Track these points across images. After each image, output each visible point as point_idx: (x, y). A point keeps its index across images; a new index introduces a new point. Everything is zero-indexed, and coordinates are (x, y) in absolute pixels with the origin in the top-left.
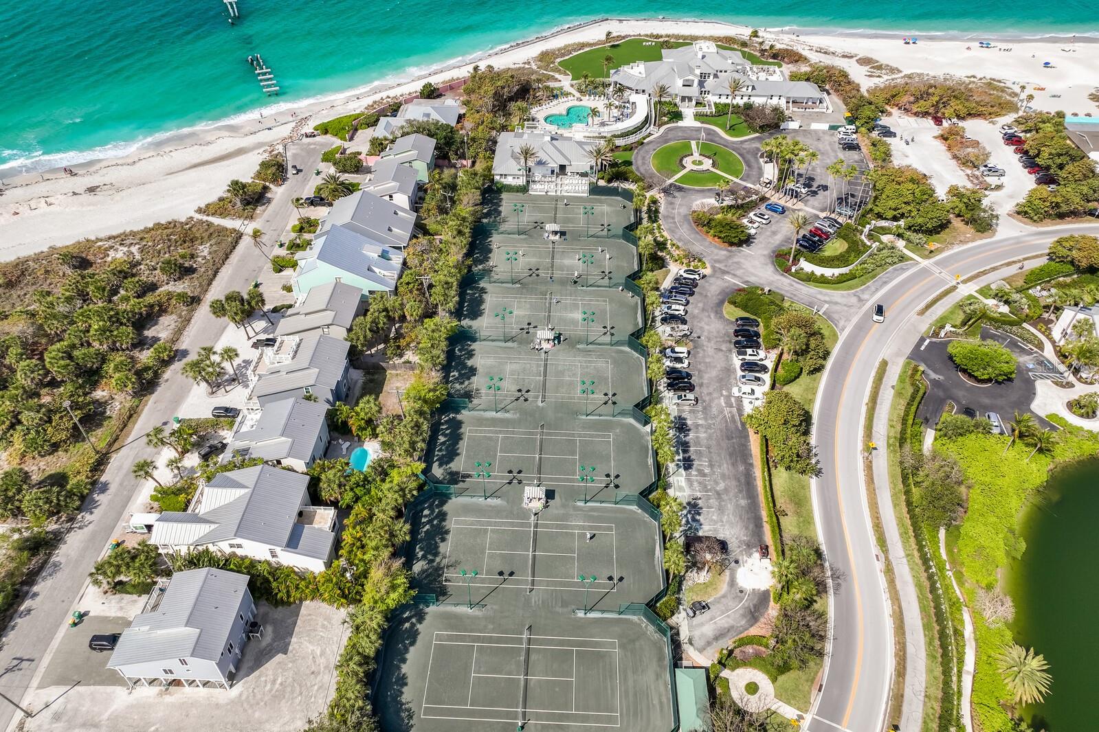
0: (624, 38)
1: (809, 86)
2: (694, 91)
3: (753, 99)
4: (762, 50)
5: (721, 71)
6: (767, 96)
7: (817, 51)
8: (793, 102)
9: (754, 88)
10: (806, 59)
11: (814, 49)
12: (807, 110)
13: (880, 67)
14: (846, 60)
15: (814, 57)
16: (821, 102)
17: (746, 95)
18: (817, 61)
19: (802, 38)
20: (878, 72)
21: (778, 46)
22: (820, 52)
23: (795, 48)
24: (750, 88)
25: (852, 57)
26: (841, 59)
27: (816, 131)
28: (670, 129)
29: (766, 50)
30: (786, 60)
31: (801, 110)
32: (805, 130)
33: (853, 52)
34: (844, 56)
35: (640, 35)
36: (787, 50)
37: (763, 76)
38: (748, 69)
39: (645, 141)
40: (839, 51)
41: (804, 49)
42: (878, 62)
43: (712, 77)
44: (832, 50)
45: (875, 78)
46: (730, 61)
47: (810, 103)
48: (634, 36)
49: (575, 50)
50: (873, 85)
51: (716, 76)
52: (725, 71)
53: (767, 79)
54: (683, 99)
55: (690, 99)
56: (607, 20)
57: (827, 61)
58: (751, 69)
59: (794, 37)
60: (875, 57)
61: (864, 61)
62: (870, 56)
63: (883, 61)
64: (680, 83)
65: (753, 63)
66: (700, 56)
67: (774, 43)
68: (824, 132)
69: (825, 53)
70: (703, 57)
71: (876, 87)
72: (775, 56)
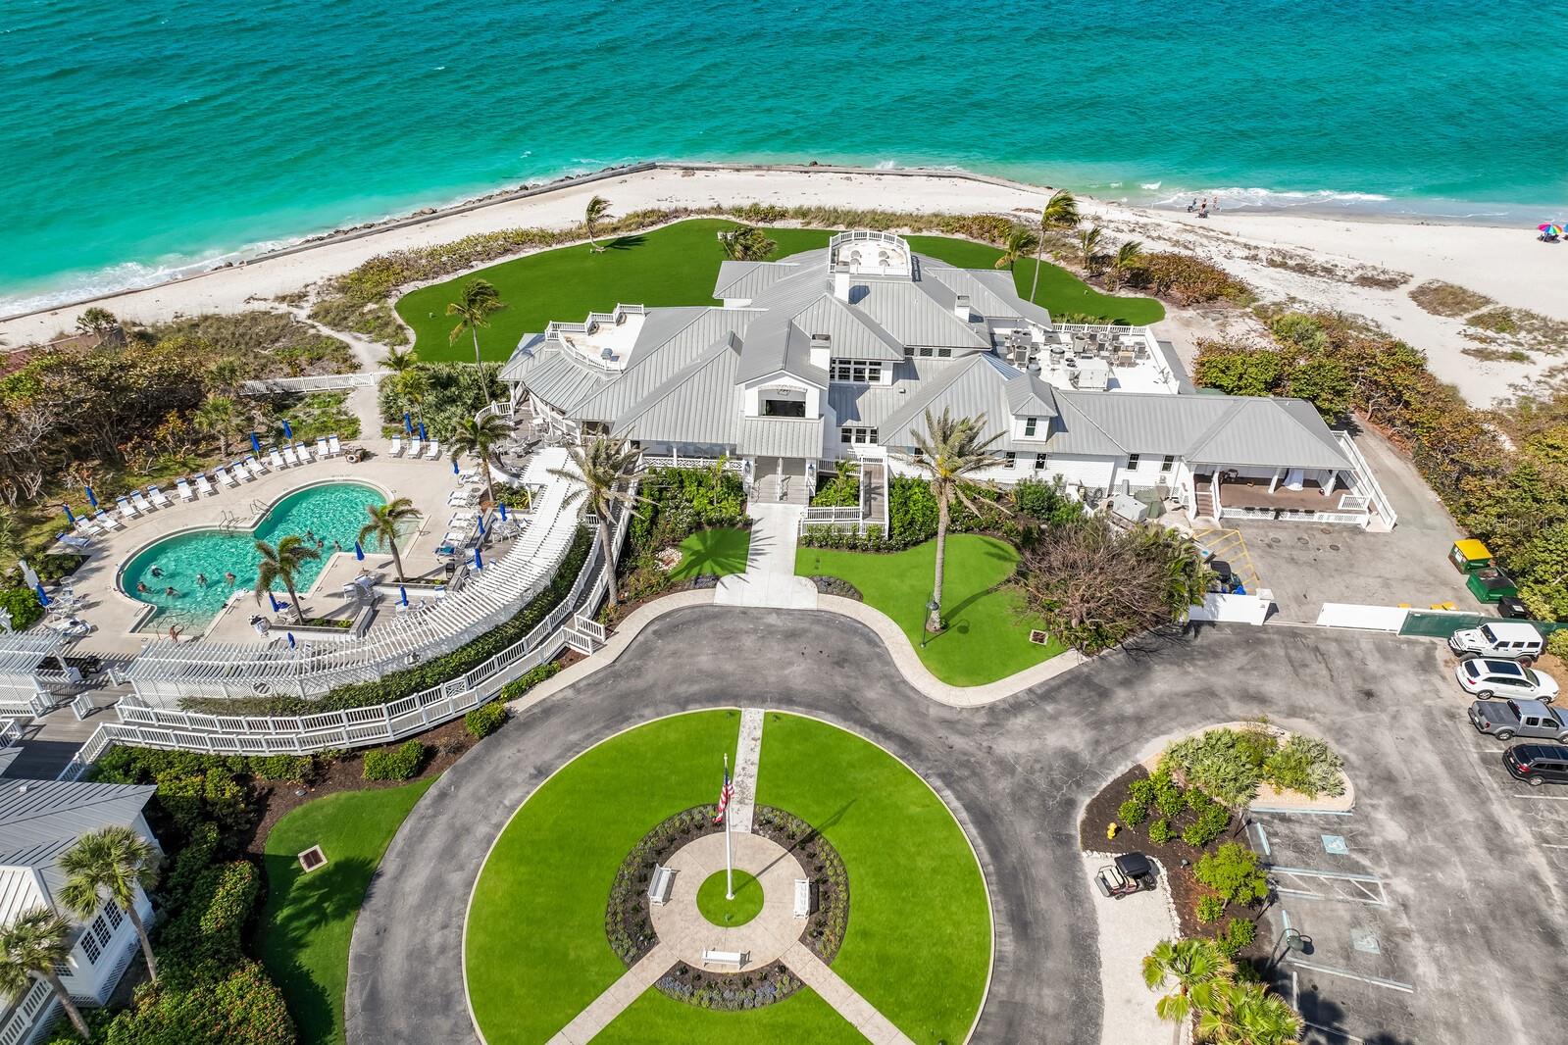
0: (666, 216)
1: (1285, 417)
2: (807, 437)
3: (1054, 467)
4: (1094, 259)
5: (926, 352)
6: (1116, 459)
7: (1272, 263)
8: (1225, 479)
9: (1057, 425)
10: (1242, 292)
11: (1262, 255)
12: (1287, 517)
13: (1502, 321)
14: (1377, 293)
15: (1270, 285)
16: (1341, 485)
17: (1026, 454)
18: (1281, 297)
19: (1214, 222)
20: (1505, 343)
21: (1148, 247)
22: (1284, 265)
23: (1200, 253)
24: (1042, 427)
25: (1391, 284)
26: (1358, 289)
27: (1342, 638)
28: (670, 626)
29: (1106, 259)
30: (1174, 292)
31: (1258, 516)
32: (1293, 634)
33: (1394, 266)
34: (1366, 281)
35: (719, 210)
36: (1175, 260)
37: (1093, 372)
38: (1038, 337)
39: (520, 705)
40: (1344, 263)
41: (1229, 256)
42: (1487, 301)
43: (886, 375)
44: (1320, 259)
45: (1504, 364)
46: (963, 314)
47: (1295, 487)
48: (700, 211)
49: (488, 255)
50: (1508, 393)
51: (905, 370)
52: (945, 353)
53: (1113, 383)
54: (765, 465)
55: (794, 465)
56: (652, 167)
57: (1314, 297)
58: (1051, 337)
59: (1192, 219)
60: (1474, 285)
61: (1441, 299)
62: (1456, 280)
63: (1507, 298)
64: (750, 402)
65: (1056, 315)
66: (842, 292)
67: (1136, 238)
68: (1384, 645)
69: (1301, 269)
70: (857, 294)
71: (1526, 402)
72: (1139, 279)
